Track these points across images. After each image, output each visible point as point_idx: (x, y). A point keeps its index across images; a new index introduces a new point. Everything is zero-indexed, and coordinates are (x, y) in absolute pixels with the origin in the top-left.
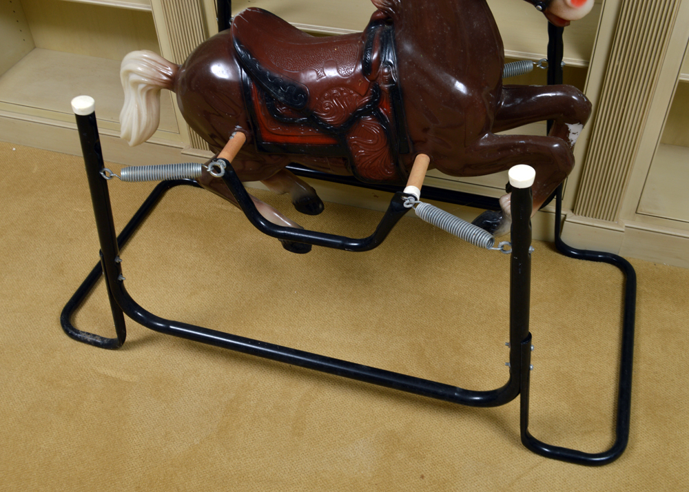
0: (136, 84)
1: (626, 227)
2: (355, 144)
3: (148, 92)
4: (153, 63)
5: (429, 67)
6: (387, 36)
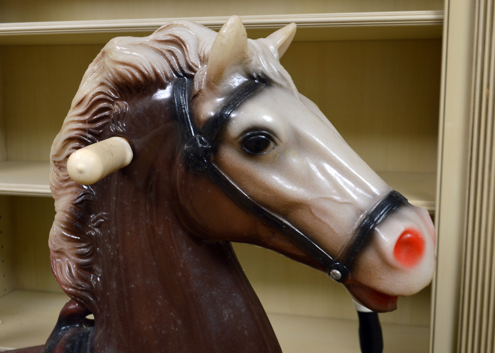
6: (81, 343)
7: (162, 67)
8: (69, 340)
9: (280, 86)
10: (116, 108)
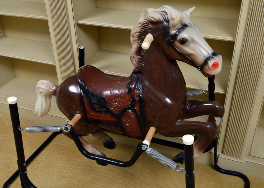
0: (41, 93)
1: (245, 161)
2: (125, 121)
3: (46, 96)
4: (48, 85)
5: (155, 91)
6: (139, 78)
7: (161, 18)
8: (136, 78)
9: (190, 26)
10: (149, 26)
